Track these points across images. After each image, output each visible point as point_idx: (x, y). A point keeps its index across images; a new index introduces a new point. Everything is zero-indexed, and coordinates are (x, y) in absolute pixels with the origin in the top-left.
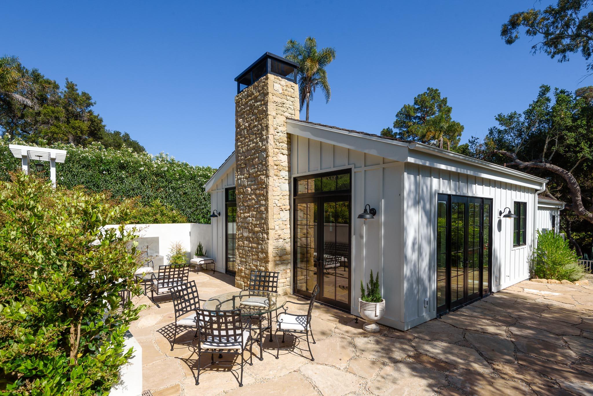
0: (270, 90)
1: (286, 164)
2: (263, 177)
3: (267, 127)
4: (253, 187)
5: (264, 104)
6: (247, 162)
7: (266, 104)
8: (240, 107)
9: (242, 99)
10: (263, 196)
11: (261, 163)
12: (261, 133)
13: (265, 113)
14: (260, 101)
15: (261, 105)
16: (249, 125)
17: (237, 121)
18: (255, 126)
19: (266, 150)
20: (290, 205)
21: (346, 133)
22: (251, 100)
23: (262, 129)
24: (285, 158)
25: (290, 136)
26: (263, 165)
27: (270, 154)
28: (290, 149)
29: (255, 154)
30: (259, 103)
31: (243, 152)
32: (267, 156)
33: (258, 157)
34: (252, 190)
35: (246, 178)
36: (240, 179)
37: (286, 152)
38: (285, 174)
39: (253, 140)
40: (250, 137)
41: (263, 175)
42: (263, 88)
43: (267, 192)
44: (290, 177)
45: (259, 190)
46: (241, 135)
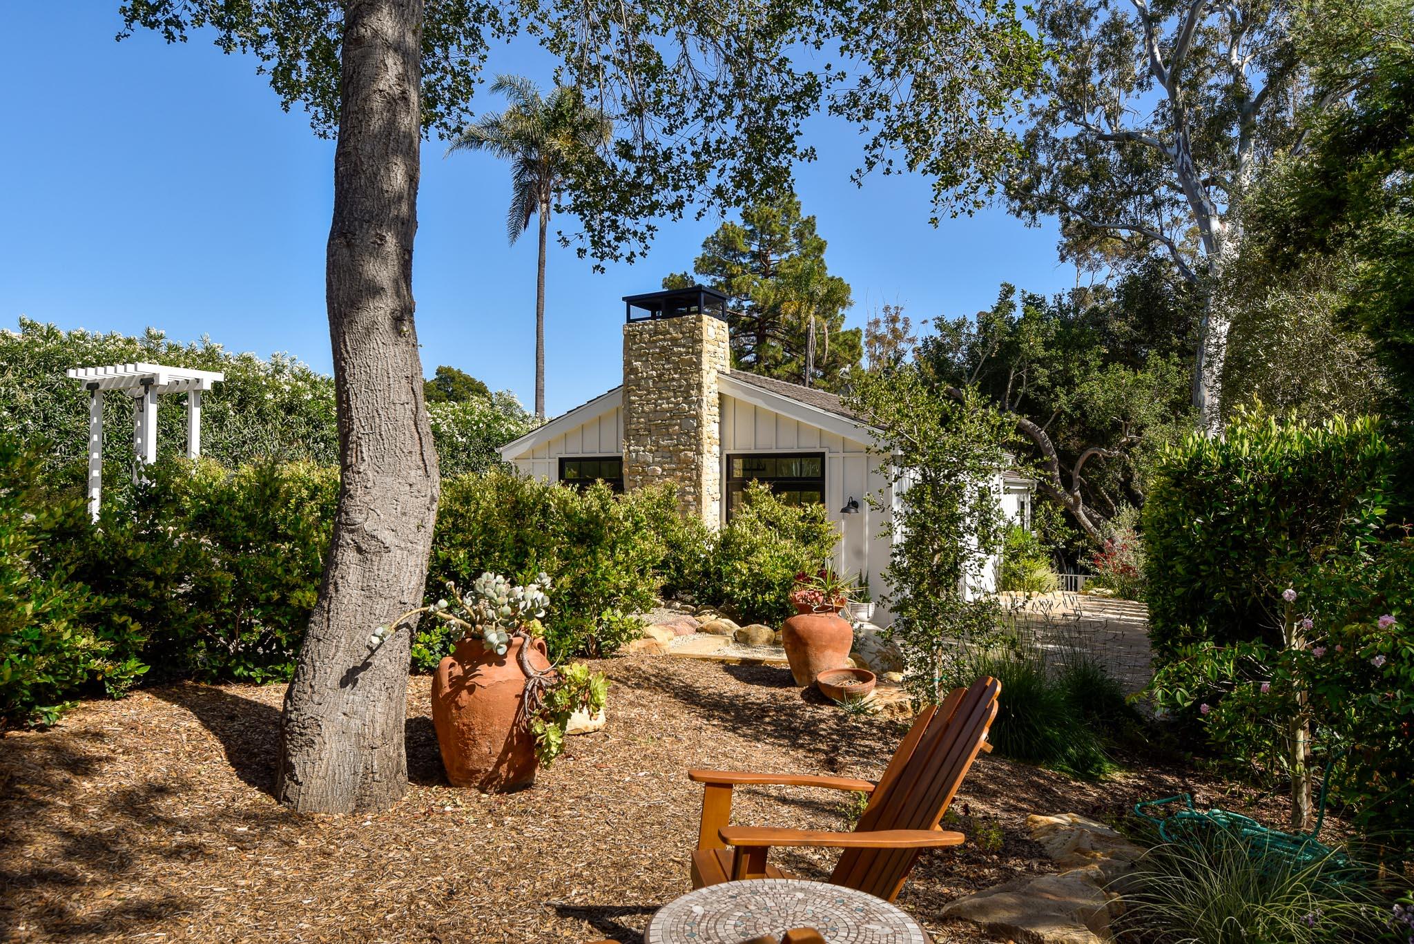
0: (705, 337)
1: (717, 436)
2: (690, 454)
3: (699, 386)
4: (666, 466)
5: (693, 353)
6: (653, 428)
7: (699, 354)
8: (635, 343)
9: (641, 334)
10: (690, 479)
11: (687, 434)
12: (688, 392)
13: (698, 367)
14: (684, 346)
15: (688, 353)
16: (660, 376)
17: (627, 364)
18: (673, 379)
19: (697, 417)
20: (721, 492)
21: (822, 411)
22: (664, 340)
23: (689, 386)
24: (716, 427)
25: (721, 396)
26: (690, 437)
27: (704, 423)
28: (721, 415)
29: (671, 418)
30: (682, 350)
31: (643, 411)
32: (700, 425)
33: (680, 425)
34: (664, 470)
35: (650, 451)
36: (637, 452)
37: (717, 419)
38: (716, 449)
39: (668, 398)
40: (660, 393)
41: (691, 450)
42: (692, 331)
43: (699, 476)
44: (721, 454)
45: (681, 470)
46: (638, 385)
